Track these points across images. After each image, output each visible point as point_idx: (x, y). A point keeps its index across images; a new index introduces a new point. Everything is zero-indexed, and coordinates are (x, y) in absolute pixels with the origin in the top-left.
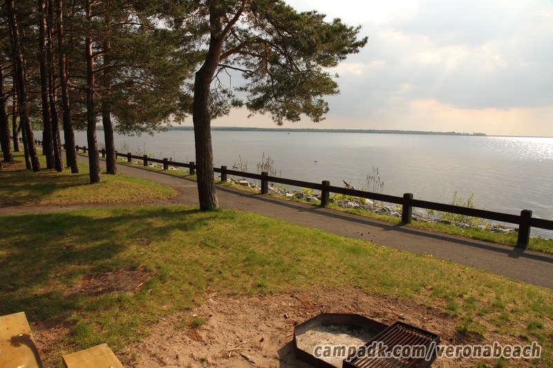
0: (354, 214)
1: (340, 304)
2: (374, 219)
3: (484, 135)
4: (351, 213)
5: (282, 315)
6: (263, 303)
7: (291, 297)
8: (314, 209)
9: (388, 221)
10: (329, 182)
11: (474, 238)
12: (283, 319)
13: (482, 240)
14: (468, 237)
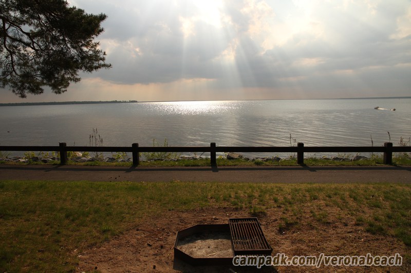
0: (94, 165)
1: (173, 224)
2: (112, 166)
3: (136, 102)
4: (91, 165)
5: (146, 245)
6: (124, 242)
7: (137, 230)
8: (56, 167)
9: (123, 166)
10: (65, 144)
11: (186, 166)
12: (149, 248)
13: (192, 166)
14: (182, 166)
